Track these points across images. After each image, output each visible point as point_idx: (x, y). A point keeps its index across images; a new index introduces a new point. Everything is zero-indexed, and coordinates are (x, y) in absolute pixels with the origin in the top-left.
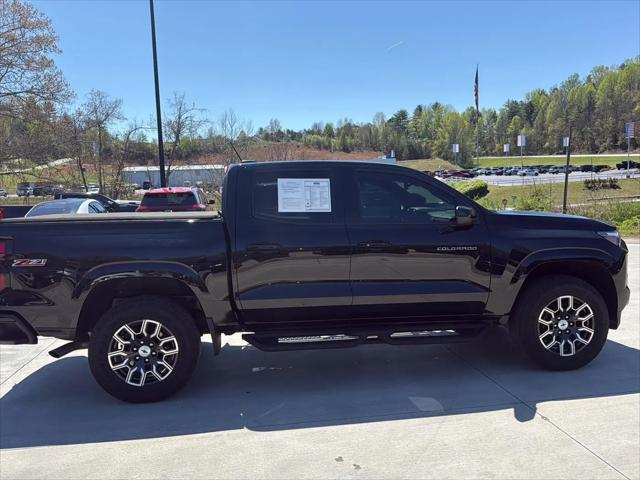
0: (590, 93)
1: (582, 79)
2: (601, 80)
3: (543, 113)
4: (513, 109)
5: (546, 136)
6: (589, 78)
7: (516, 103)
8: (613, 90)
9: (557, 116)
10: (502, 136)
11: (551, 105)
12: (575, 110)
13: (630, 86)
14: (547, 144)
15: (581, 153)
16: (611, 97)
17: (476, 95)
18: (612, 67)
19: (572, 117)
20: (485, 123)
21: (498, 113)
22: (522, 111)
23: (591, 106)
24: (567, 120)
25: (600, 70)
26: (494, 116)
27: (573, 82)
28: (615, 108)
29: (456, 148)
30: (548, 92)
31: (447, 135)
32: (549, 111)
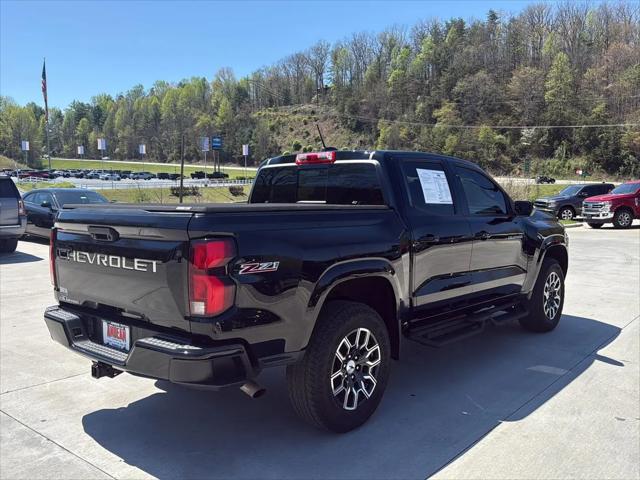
0: (156, 104)
1: (146, 90)
2: (163, 94)
3: (112, 119)
4: (80, 111)
5: (116, 142)
6: (152, 90)
7: (82, 105)
8: (175, 106)
9: (126, 123)
10: (69, 135)
11: (119, 111)
12: (143, 119)
13: (188, 104)
14: (117, 150)
15: (150, 161)
16: (175, 112)
18: (172, 84)
19: (140, 126)
20: (50, 121)
21: (63, 112)
22: (90, 114)
23: (157, 117)
24: (135, 128)
25: (162, 84)
26: (59, 116)
27: (138, 92)
28: (178, 121)
29: (26, 146)
30: (114, 98)
31: (9, 130)
32: (117, 117)
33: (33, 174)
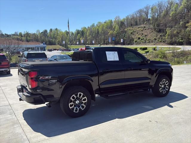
0: (98, 29)
1: (95, 25)
2: (100, 25)
3: (86, 34)
4: (78, 32)
5: (87, 40)
6: (97, 24)
7: (79, 30)
8: (103, 29)
9: (90, 35)
10: (75, 39)
11: (88, 31)
12: (94, 33)
13: (107, 28)
14: (88, 42)
15: (96, 45)
16: (103, 30)
17: (68, 27)
18: (103, 22)
19: (94, 35)
20: (70, 35)
21: (74, 33)
22: (80, 33)
23: (98, 32)
24: (92, 36)
25: (100, 23)
26: (73, 34)
27: (93, 25)
28: (104, 33)
29: (64, 42)
30: (87, 28)
31: (60, 38)
32: (88, 33)
33: (65, 50)
